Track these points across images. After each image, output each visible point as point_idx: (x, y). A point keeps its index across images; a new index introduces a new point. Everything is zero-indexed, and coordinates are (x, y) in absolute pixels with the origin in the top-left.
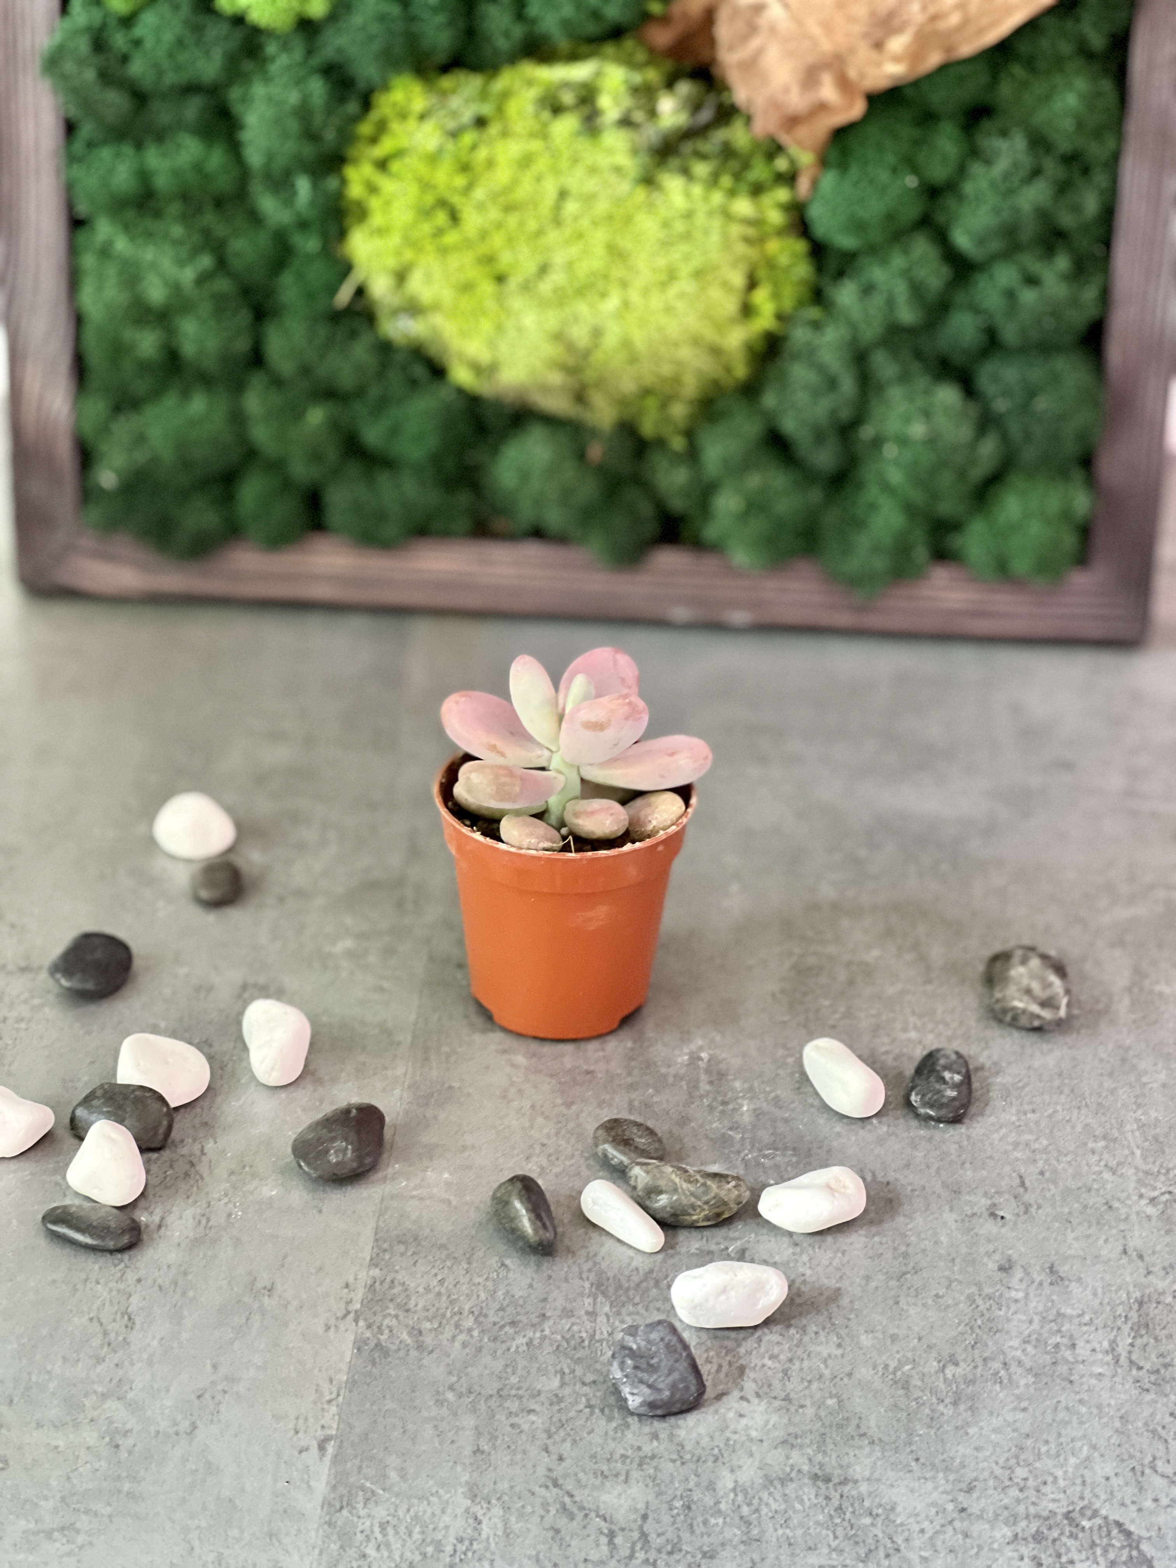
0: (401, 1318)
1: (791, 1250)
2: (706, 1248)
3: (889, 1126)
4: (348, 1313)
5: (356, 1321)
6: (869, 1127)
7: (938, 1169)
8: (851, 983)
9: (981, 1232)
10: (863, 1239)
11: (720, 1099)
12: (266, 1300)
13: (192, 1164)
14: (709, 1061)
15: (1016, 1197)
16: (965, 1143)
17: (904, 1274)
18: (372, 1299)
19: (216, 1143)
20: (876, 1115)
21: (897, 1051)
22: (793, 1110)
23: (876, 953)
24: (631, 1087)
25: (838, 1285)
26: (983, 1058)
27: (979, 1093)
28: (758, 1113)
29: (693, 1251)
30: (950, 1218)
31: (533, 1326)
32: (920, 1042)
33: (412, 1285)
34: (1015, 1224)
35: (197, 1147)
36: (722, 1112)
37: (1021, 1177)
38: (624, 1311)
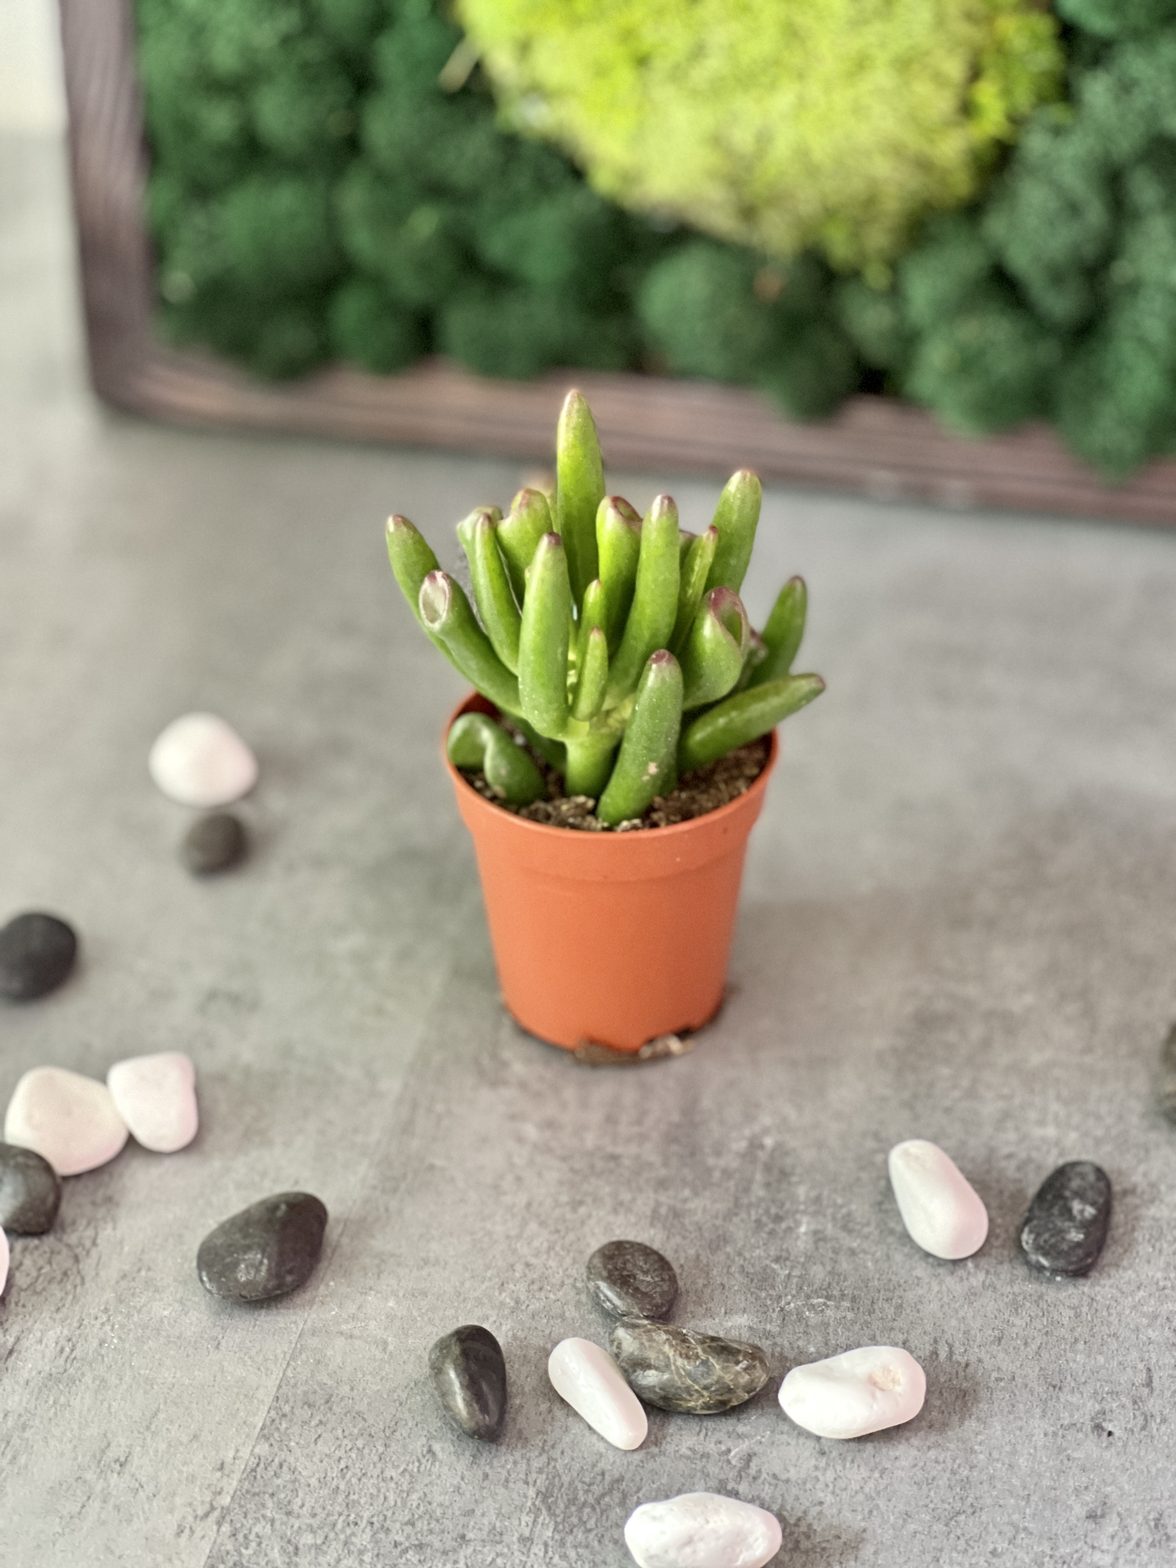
0: (277, 1524)
1: (813, 1462)
2: (700, 1449)
3: (988, 1272)
4: (213, 1508)
5: (219, 1524)
6: (961, 1272)
7: (1039, 1348)
8: (986, 1044)
9: (1075, 1455)
10: (914, 1452)
11: (773, 1210)
12: (114, 1479)
13: (76, 1259)
14: (774, 1150)
15: (1135, 1403)
16: (1085, 1309)
17: (958, 1513)
18: (248, 1492)
19: (114, 1228)
20: (974, 1256)
21: (1023, 1155)
22: (867, 1237)
23: (1029, 999)
24: (662, 1184)
25: (863, 1524)
26: (1137, 1178)
27: (1121, 1230)
28: (818, 1237)
29: (684, 1450)
30: (1038, 1426)
31: (445, 1553)
32: (1057, 1143)
33: (304, 1473)
34: (1125, 1446)
35: (90, 1232)
36: (772, 1233)
37: (1149, 1370)
38: (570, 1539)
